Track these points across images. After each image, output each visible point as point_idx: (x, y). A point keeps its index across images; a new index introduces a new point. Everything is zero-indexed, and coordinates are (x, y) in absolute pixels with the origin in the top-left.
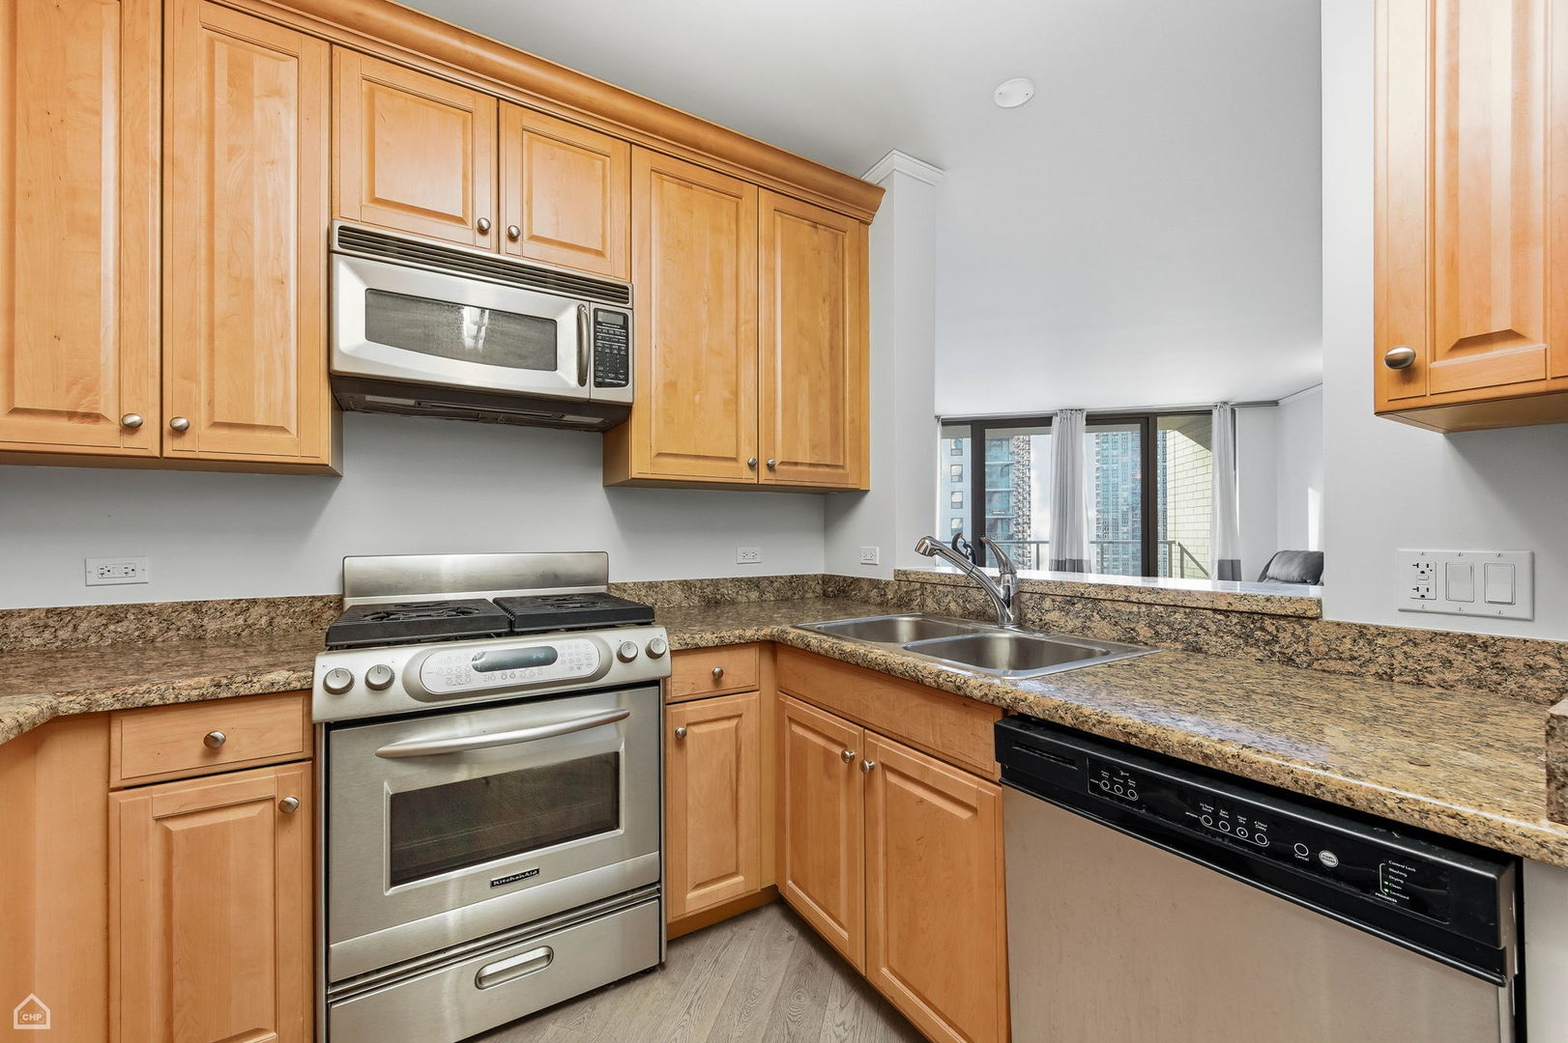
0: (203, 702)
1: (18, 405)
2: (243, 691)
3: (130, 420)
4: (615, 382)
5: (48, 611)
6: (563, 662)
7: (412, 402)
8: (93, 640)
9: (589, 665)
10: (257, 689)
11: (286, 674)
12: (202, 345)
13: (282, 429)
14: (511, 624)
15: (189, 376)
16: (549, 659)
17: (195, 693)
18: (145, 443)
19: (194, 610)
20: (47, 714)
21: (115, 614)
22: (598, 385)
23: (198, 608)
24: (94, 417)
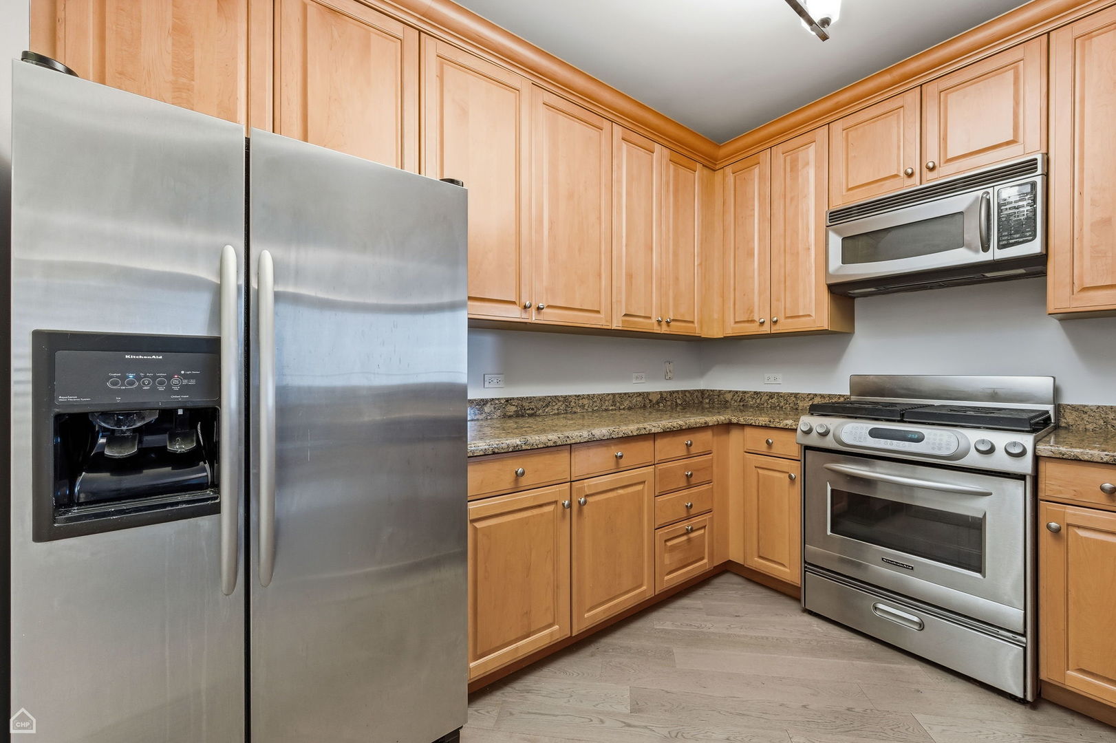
0: (766, 427)
1: (737, 320)
2: (778, 425)
3: (761, 321)
4: (1021, 240)
5: (755, 392)
6: (928, 443)
7: (873, 289)
8: (765, 405)
9: (948, 449)
10: (781, 426)
11: (791, 421)
12: (782, 286)
13: (809, 316)
14: (902, 415)
15: (778, 300)
16: (919, 439)
17: (764, 423)
18: (766, 329)
19: (795, 397)
20: (727, 421)
21: (771, 395)
22: (1001, 247)
23: (796, 395)
24: (753, 321)
